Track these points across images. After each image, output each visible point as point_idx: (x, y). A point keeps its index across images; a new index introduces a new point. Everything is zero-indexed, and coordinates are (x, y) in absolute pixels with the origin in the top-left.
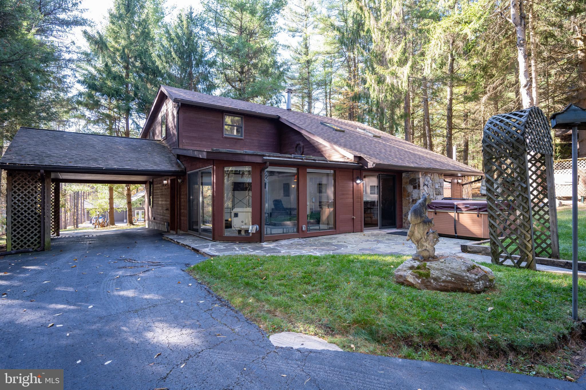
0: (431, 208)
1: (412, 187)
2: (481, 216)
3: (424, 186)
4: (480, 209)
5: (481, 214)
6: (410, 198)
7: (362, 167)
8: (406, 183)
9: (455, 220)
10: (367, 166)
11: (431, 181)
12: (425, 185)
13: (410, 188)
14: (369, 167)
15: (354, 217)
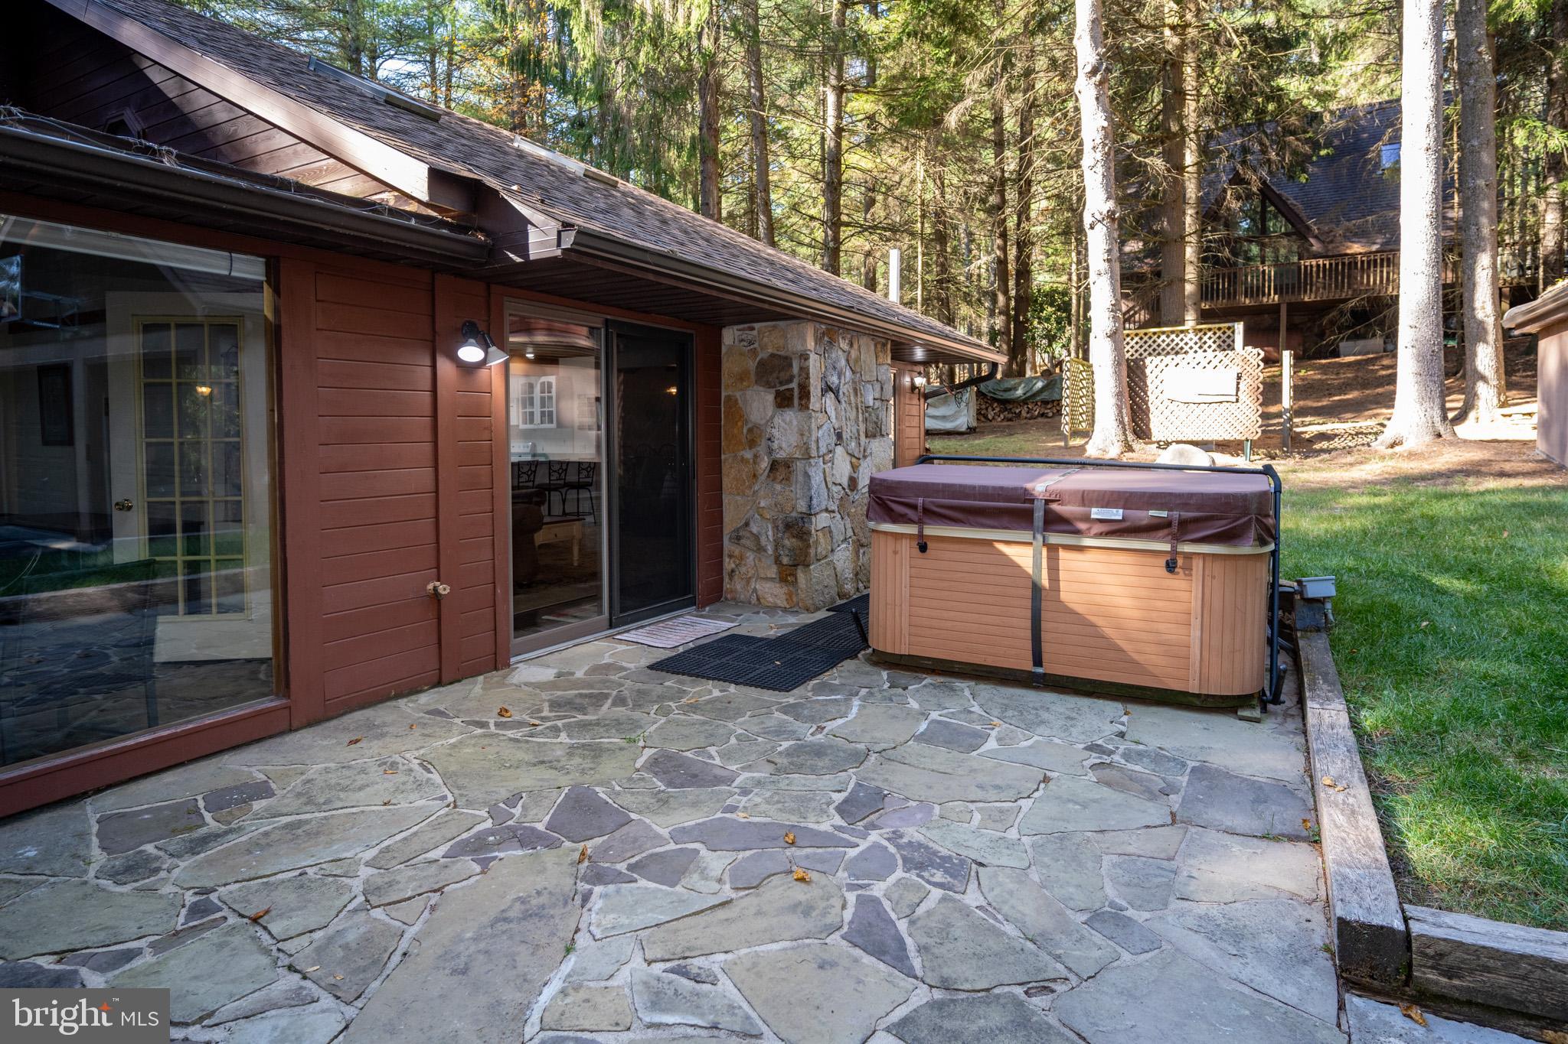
0: (897, 518)
1: (770, 397)
2: (1188, 569)
3: (824, 392)
4: (1184, 524)
5: (1189, 556)
6: (761, 449)
7: (492, 251)
8: (742, 377)
9: (1036, 589)
10: (523, 249)
11: (848, 373)
12: (828, 388)
13: (759, 404)
14: (535, 252)
15: (444, 589)
